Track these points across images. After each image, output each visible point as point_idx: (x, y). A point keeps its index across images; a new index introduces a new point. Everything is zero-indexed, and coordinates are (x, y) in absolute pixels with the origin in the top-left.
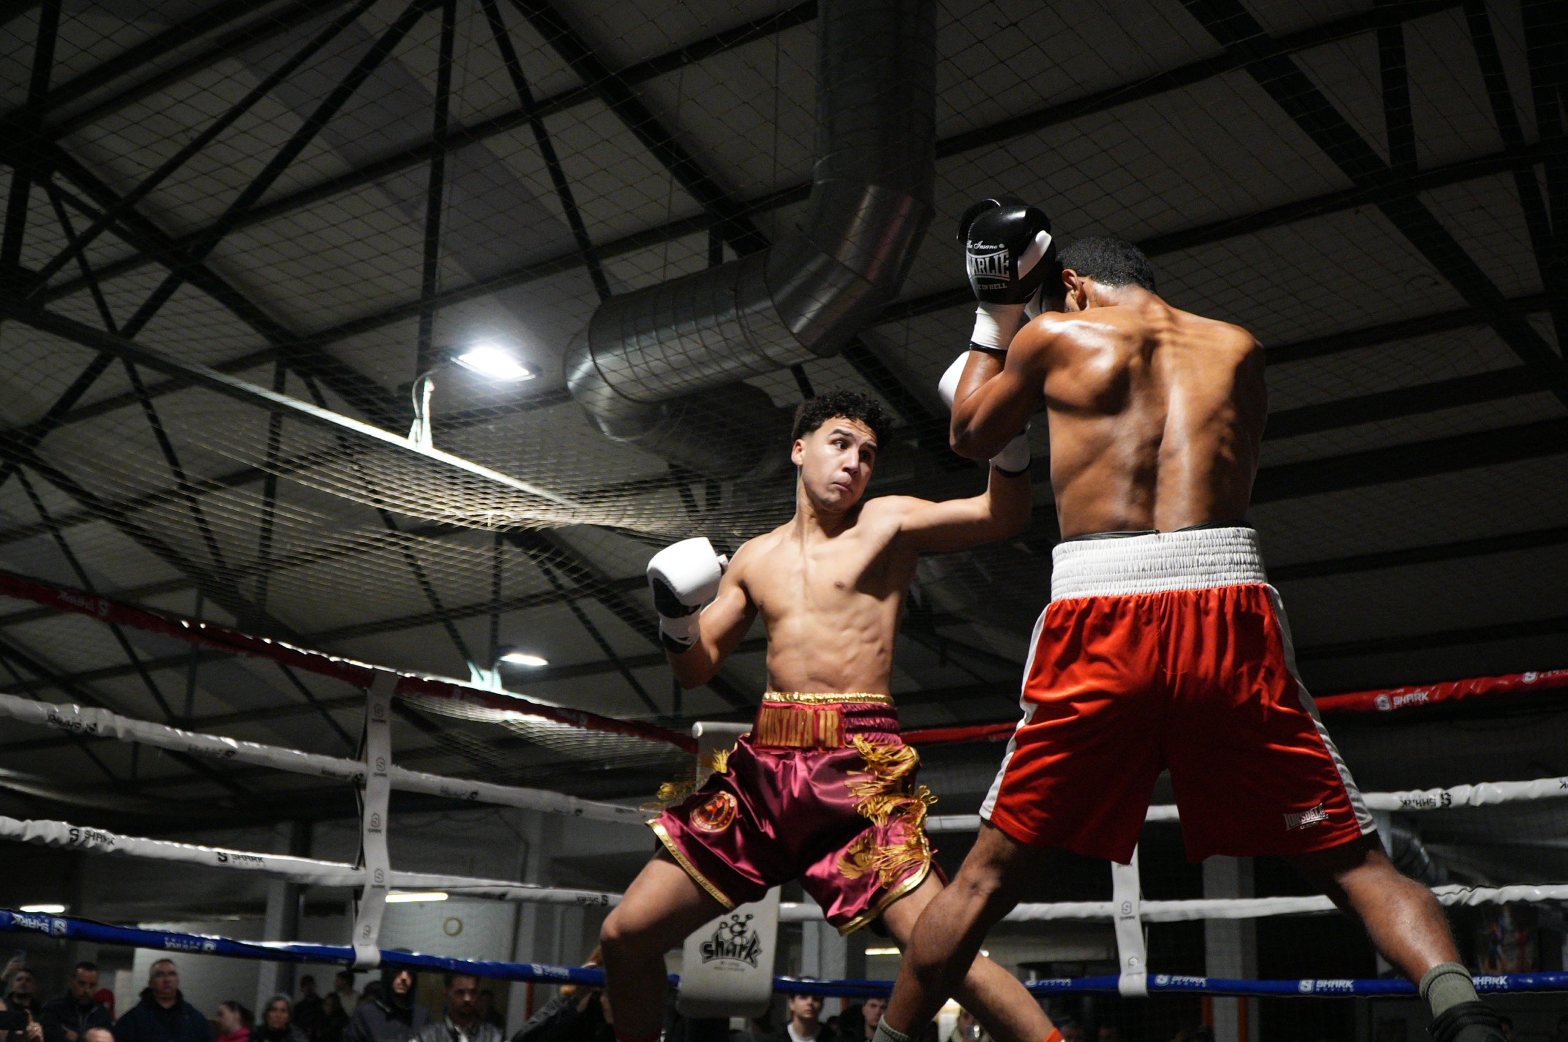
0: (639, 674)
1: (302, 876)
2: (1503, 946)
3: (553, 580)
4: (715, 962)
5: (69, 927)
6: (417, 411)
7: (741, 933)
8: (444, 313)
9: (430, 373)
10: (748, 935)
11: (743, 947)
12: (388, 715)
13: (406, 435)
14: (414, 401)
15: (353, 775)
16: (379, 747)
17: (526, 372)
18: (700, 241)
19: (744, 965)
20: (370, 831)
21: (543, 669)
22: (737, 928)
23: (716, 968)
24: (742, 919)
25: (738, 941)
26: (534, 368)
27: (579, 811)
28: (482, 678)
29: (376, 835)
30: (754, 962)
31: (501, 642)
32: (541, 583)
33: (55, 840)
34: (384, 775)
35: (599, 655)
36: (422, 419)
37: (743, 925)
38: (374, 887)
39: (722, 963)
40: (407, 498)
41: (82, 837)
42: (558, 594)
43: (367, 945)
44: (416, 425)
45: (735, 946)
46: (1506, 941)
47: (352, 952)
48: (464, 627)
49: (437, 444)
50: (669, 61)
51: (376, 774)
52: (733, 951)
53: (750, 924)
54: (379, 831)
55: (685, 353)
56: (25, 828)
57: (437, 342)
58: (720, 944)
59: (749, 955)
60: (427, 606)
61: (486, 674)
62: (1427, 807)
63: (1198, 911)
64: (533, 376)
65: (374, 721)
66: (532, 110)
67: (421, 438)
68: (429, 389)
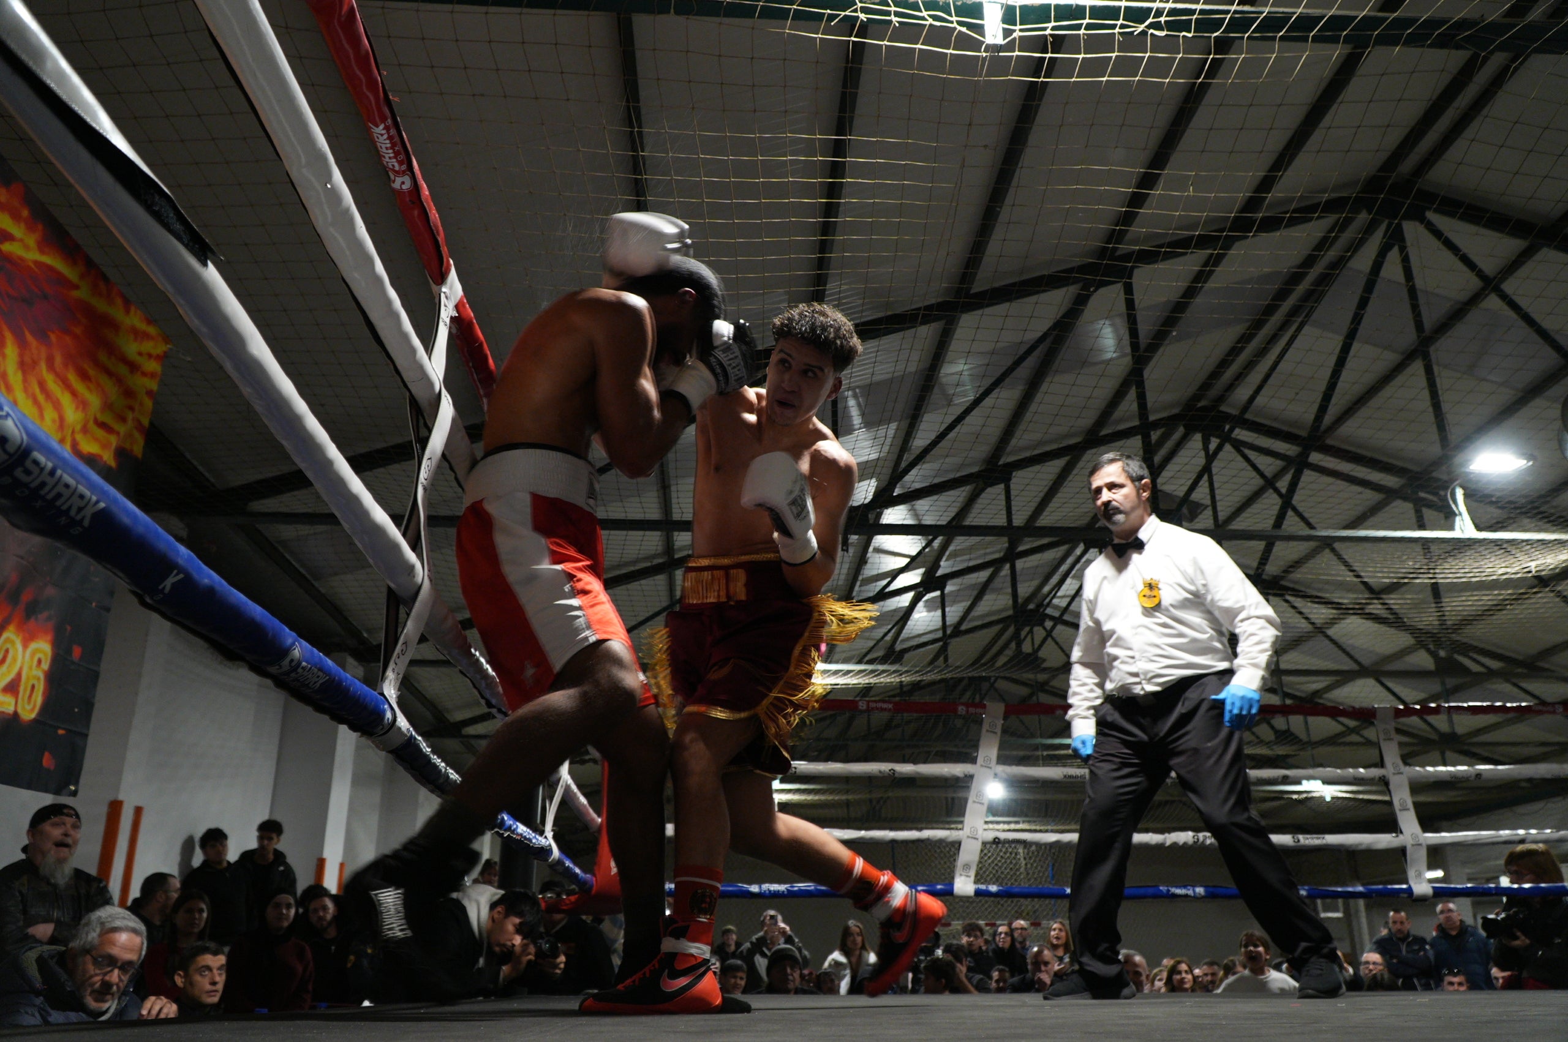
1: (1357, 845)
5: (1206, 891)
6: (1456, 510)
9: (1457, 482)
12: (1393, 734)
13: (1451, 528)
14: (1451, 503)
15: (1377, 778)
16: (1392, 754)
17: (1525, 462)
20: (1400, 810)
26: (1530, 457)
29: (1405, 813)
33: (1185, 843)
34: (1401, 773)
36: (1460, 514)
38: (1413, 845)
40: (1463, 571)
41: (1201, 839)
43: (1420, 883)
44: (1458, 521)
47: (1410, 889)
49: (1479, 528)
51: (1394, 774)
54: (1408, 809)
56: (1165, 839)
64: (1531, 463)
65: (1385, 740)
66: (1491, 284)
67: (1464, 528)
68: (1459, 494)
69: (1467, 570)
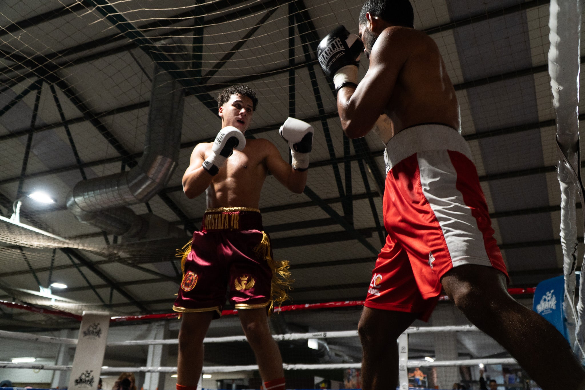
0: (99, 291)
2: (352, 376)
3: (73, 262)
4: (79, 385)
6: (14, 210)
7: (88, 376)
8: (27, 181)
9: (20, 199)
10: (91, 377)
11: (88, 381)
13: (9, 217)
14: (14, 207)
18: (119, 164)
19: (88, 386)
21: (66, 289)
22: (87, 375)
23: (79, 387)
24: (89, 372)
25: (87, 379)
26: (56, 200)
27: (37, 339)
28: (44, 291)
30: (91, 385)
31: (52, 279)
32: (69, 262)
35: (86, 284)
36: (16, 213)
37: (89, 374)
39: (81, 386)
40: (7, 238)
42: (74, 265)
44: (13, 215)
45: (85, 380)
46: (353, 375)
48: (39, 275)
49: (21, 221)
50: (111, 112)
52: (85, 382)
53: (92, 374)
55: (114, 196)
57: (24, 190)
58: (81, 380)
59: (90, 383)
60: (26, 267)
61: (45, 290)
62: (278, 340)
63: (217, 370)
66: (65, 123)
67: (15, 219)
68: (19, 204)
69: (8, 238)
